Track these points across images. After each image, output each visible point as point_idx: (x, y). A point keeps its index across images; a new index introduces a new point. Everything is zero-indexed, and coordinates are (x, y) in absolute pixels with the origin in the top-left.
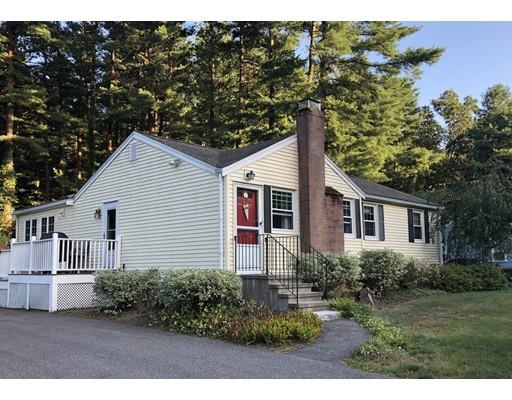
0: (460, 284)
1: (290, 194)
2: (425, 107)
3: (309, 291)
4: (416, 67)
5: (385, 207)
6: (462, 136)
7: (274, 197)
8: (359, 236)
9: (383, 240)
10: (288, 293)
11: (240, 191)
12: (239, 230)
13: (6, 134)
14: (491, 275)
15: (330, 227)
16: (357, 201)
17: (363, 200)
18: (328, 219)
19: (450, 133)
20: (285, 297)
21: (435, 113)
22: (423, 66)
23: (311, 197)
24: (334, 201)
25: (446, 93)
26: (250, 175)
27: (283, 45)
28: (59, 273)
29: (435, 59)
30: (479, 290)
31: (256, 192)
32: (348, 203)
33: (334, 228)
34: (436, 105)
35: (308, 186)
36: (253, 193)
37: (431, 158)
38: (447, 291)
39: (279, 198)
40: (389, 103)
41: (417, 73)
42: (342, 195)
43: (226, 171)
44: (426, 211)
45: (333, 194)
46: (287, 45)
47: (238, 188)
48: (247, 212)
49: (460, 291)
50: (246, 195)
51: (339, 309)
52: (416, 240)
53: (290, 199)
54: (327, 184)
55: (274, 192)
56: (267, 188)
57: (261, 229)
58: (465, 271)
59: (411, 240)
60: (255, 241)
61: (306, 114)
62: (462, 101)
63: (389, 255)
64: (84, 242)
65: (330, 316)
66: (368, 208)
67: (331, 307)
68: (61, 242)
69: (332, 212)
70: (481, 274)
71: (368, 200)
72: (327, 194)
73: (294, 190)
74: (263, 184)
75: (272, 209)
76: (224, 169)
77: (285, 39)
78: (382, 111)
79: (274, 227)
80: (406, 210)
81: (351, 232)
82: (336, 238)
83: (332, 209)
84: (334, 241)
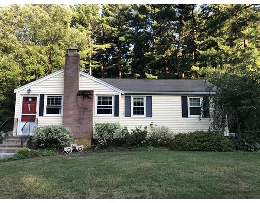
5: (154, 97)
8: (117, 115)
12: (22, 116)
15: (80, 112)
18: (79, 108)
24: (84, 98)
26: (29, 91)
31: (36, 98)
33: (84, 112)
39: (53, 99)
47: (24, 97)
48: (30, 107)
50: (30, 100)
52: (190, 116)
53: (61, 99)
55: (48, 97)
57: (37, 115)
59: (185, 116)
60: (33, 120)
66: (138, 98)
69: (83, 104)
73: (62, 95)
74: (39, 94)
75: (46, 104)
79: (47, 113)
80: (180, 98)
81: (112, 113)
82: (85, 117)
83: (82, 102)
84: (83, 119)
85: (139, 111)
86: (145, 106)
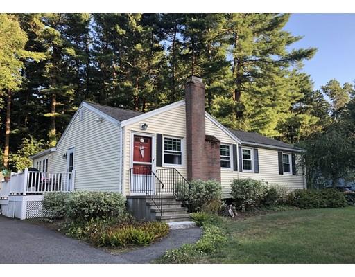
0: (311, 203)
1: (180, 140)
2: (317, 91)
3: (180, 207)
4: (300, 62)
5: (259, 150)
6: (341, 109)
7: (165, 142)
8: (235, 169)
9: (258, 173)
10: (156, 208)
11: (137, 138)
12: (134, 165)
13: (51, 112)
14: (334, 197)
15: (209, 163)
16: (234, 146)
17: (239, 145)
18: (208, 157)
19: (334, 107)
20: (154, 212)
21: (324, 94)
22: (304, 61)
23: (193, 142)
24: (212, 145)
25: (331, 81)
26: (144, 127)
27: (216, 53)
28: (28, 194)
29: (311, 56)
30: (324, 207)
31: (151, 138)
32: (228, 147)
33: (213, 163)
34: (325, 89)
35: (191, 134)
36: (148, 140)
37: (310, 121)
38: (301, 207)
39: (170, 143)
40: (280, 85)
41: (301, 66)
42: (219, 141)
43: (124, 123)
44: (293, 153)
45: (212, 140)
46: (219, 52)
47: (135, 136)
48: (142, 152)
49: (310, 208)
50: (142, 140)
51: (195, 220)
52: (284, 173)
53: (179, 144)
54: (207, 133)
55: (165, 138)
56: (159, 137)
57: (154, 164)
58: (315, 194)
59: (281, 173)
60: (150, 172)
61: (190, 85)
62: (342, 86)
63: (250, 183)
64: (58, 175)
65: (185, 225)
66: (246, 151)
67: (191, 218)
68: (31, 174)
69: (211, 153)
70: (326, 196)
71: (243, 145)
72: (206, 140)
73: (182, 138)
74: (156, 133)
75: (163, 150)
76: (122, 122)
77: (217, 49)
78: (275, 91)
79: (165, 163)
80: (277, 152)
81: (230, 167)
82: (214, 171)
83: (211, 150)
84: (213, 172)
85: (247, 166)
86: (252, 159)
